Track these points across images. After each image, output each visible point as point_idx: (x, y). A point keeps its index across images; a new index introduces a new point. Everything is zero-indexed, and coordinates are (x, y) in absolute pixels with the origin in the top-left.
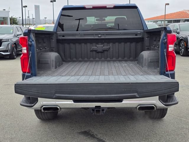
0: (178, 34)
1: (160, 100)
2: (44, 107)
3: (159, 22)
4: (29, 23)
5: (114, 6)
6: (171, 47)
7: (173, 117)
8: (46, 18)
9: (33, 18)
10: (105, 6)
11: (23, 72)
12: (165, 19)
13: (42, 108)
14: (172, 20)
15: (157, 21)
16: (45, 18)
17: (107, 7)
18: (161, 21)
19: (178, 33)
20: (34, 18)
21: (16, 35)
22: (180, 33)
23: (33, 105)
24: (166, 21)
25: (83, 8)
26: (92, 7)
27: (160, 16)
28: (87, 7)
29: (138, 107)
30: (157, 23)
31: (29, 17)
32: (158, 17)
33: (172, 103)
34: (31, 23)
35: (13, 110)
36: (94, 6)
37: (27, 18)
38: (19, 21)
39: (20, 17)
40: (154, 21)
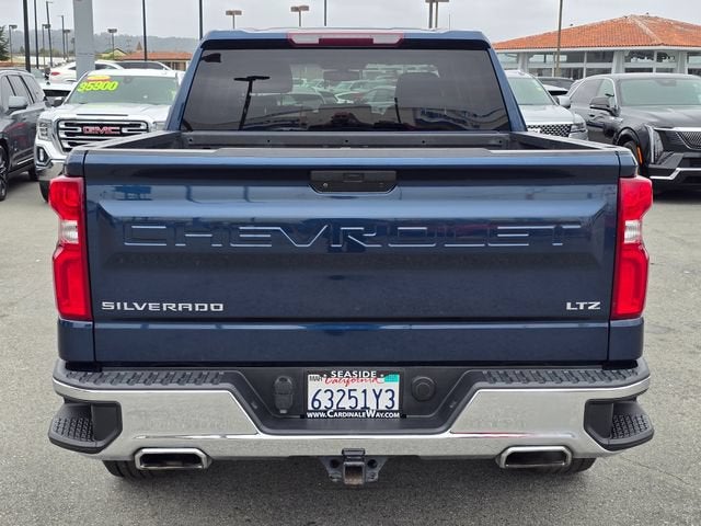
0: (613, 115)
1: (590, 430)
2: (145, 451)
3: (535, 58)
4: (47, 48)
5: (401, 40)
6: (631, 228)
7: (619, 465)
8: (116, 31)
9: (64, 31)
10: (368, 37)
11: (63, 314)
12: (559, 47)
13: (138, 456)
14: (583, 52)
15: (531, 55)
16: (110, 31)
17: (375, 42)
18: (545, 54)
19: (614, 113)
20: (69, 31)
21: (7, 109)
22: (622, 113)
23: (100, 444)
24: (563, 53)
25: (283, 43)
26: (317, 42)
27: (540, 36)
28: (297, 40)
29: (505, 455)
30: (531, 59)
31: (48, 26)
32: (531, 39)
33: (633, 438)
34: (58, 47)
35: (11, 432)
36: (324, 37)
37: (40, 28)
38: (9, 40)
39: (14, 27)
40: (518, 53)
